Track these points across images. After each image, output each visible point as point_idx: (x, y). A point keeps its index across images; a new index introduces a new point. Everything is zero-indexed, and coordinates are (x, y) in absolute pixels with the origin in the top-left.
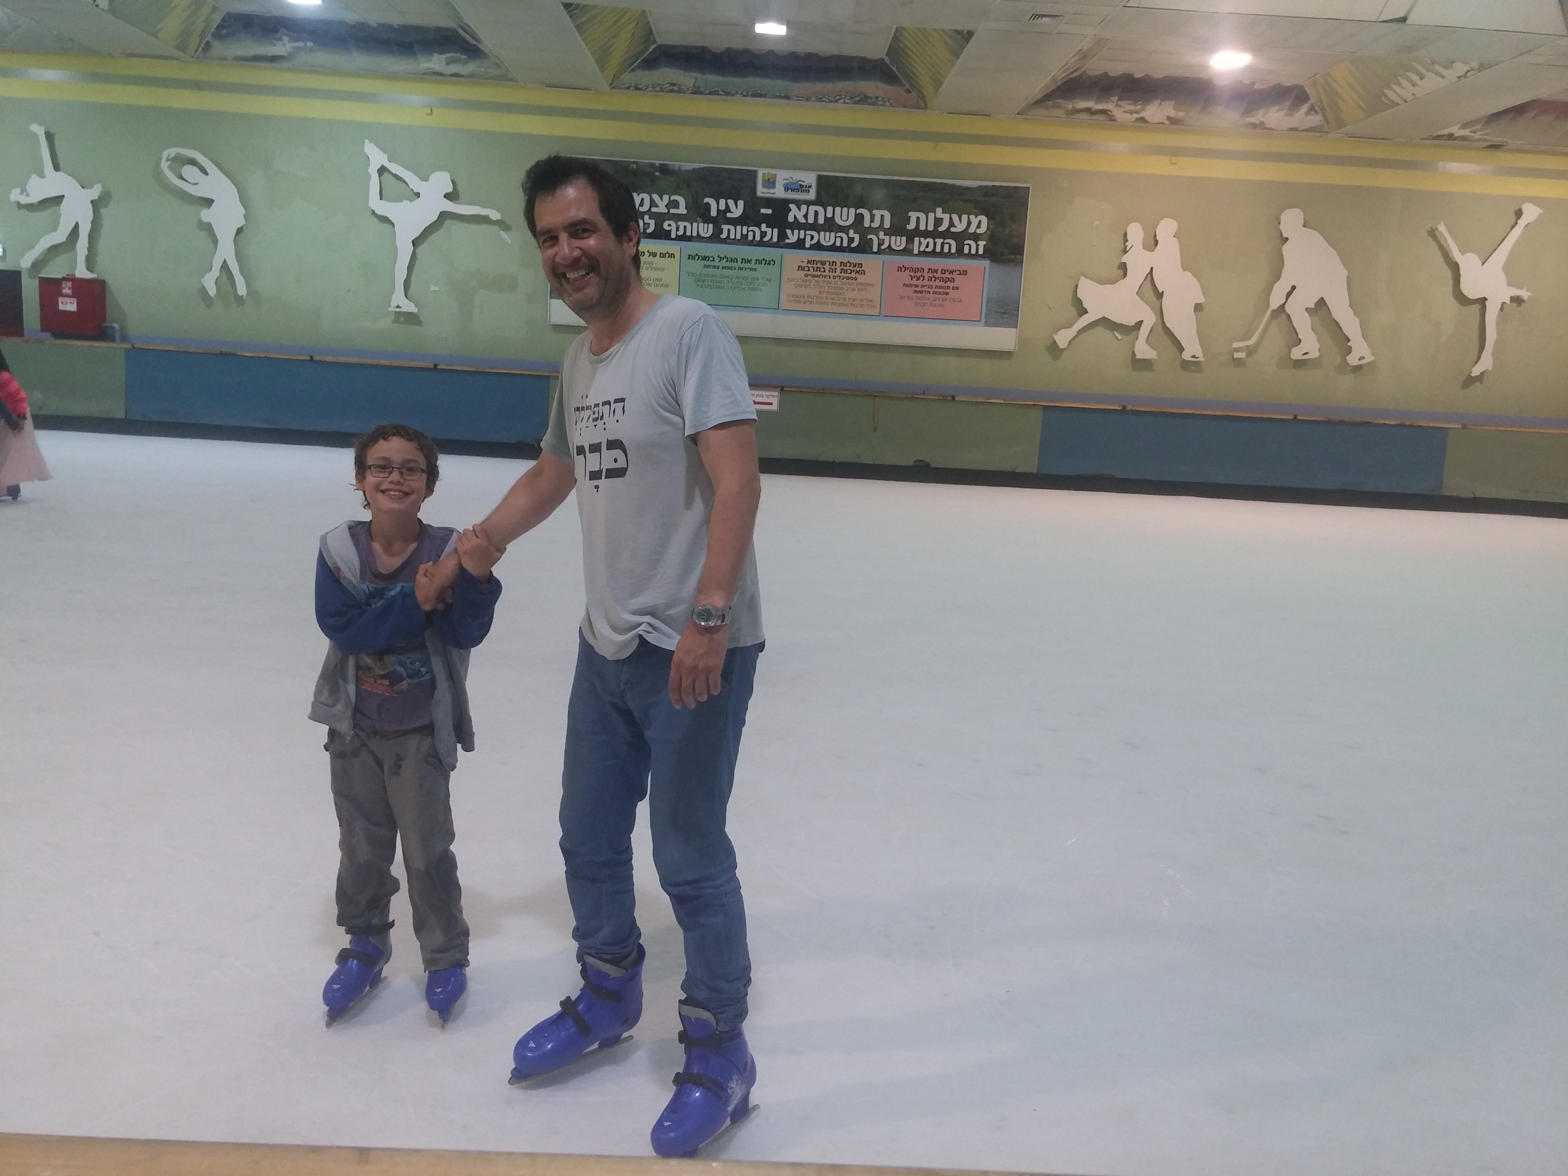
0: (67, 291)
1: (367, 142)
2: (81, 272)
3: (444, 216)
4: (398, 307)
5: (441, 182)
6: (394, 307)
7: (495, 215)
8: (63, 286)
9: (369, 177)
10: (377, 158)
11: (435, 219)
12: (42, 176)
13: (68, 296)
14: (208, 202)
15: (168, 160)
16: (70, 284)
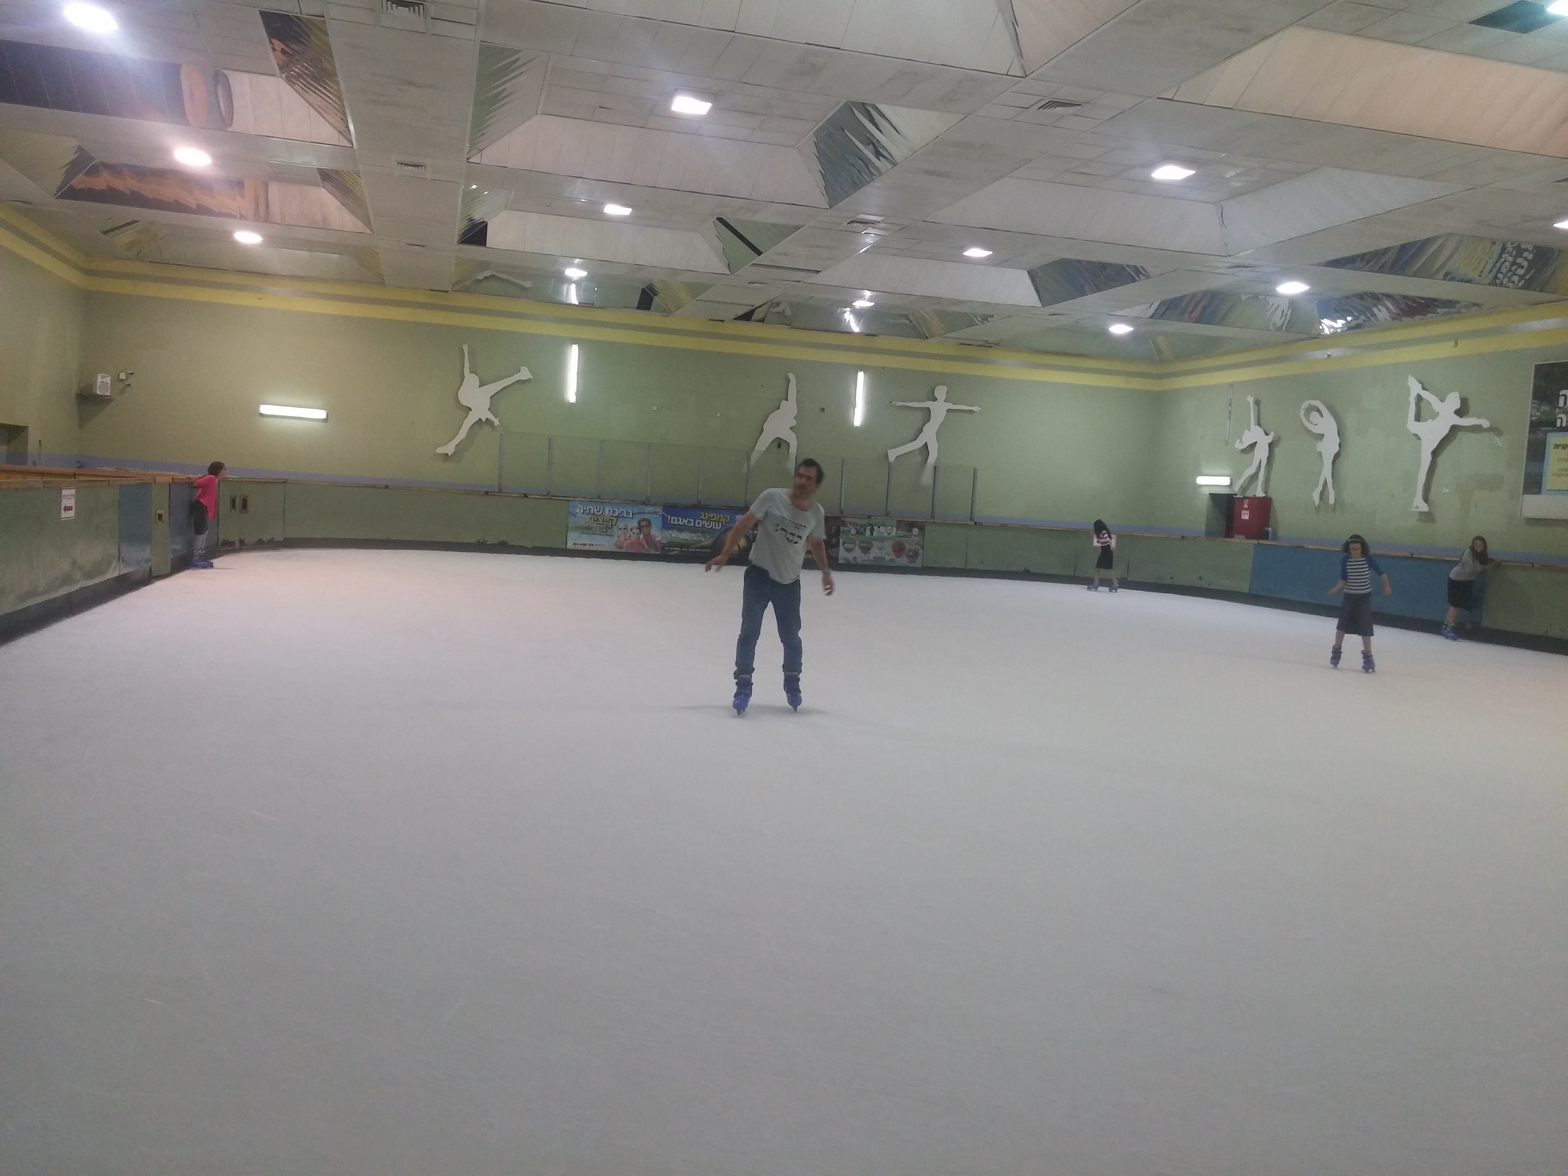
0: (1246, 506)
1: (1410, 376)
2: (1260, 494)
3: (1454, 429)
4: (1417, 507)
5: (1453, 399)
6: (1415, 508)
7: (1485, 424)
8: (1245, 502)
9: (1409, 403)
10: (1415, 388)
11: (1447, 432)
12: (1250, 430)
13: (1246, 510)
14: (1321, 436)
15: (1304, 409)
16: (1247, 500)
